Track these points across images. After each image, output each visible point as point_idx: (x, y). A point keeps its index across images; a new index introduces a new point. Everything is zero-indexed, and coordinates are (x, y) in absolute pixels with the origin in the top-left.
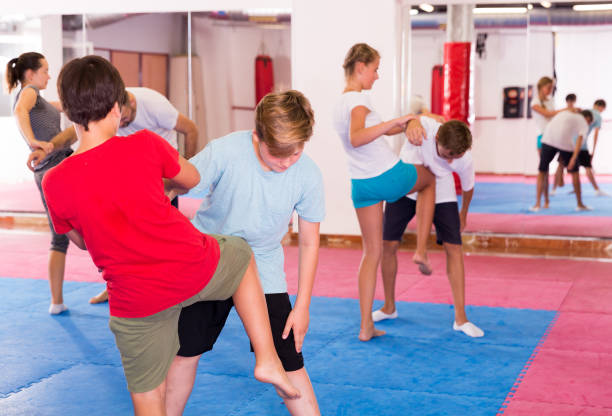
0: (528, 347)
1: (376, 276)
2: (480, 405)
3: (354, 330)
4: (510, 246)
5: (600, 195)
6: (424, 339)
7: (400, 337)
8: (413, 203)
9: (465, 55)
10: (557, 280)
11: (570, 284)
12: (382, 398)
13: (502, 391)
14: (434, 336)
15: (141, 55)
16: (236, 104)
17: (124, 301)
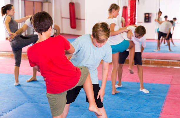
0: (164, 96)
1: (116, 75)
2: (153, 116)
3: (110, 91)
4: (151, 63)
5: (175, 46)
6: (131, 94)
7: (124, 93)
8: (128, 52)
9: (134, 4)
10: (168, 74)
11: (172, 76)
12: (122, 113)
13: (158, 111)
14: (134, 93)
15: (34, 2)
16: (63, 17)
17: (52, 89)
